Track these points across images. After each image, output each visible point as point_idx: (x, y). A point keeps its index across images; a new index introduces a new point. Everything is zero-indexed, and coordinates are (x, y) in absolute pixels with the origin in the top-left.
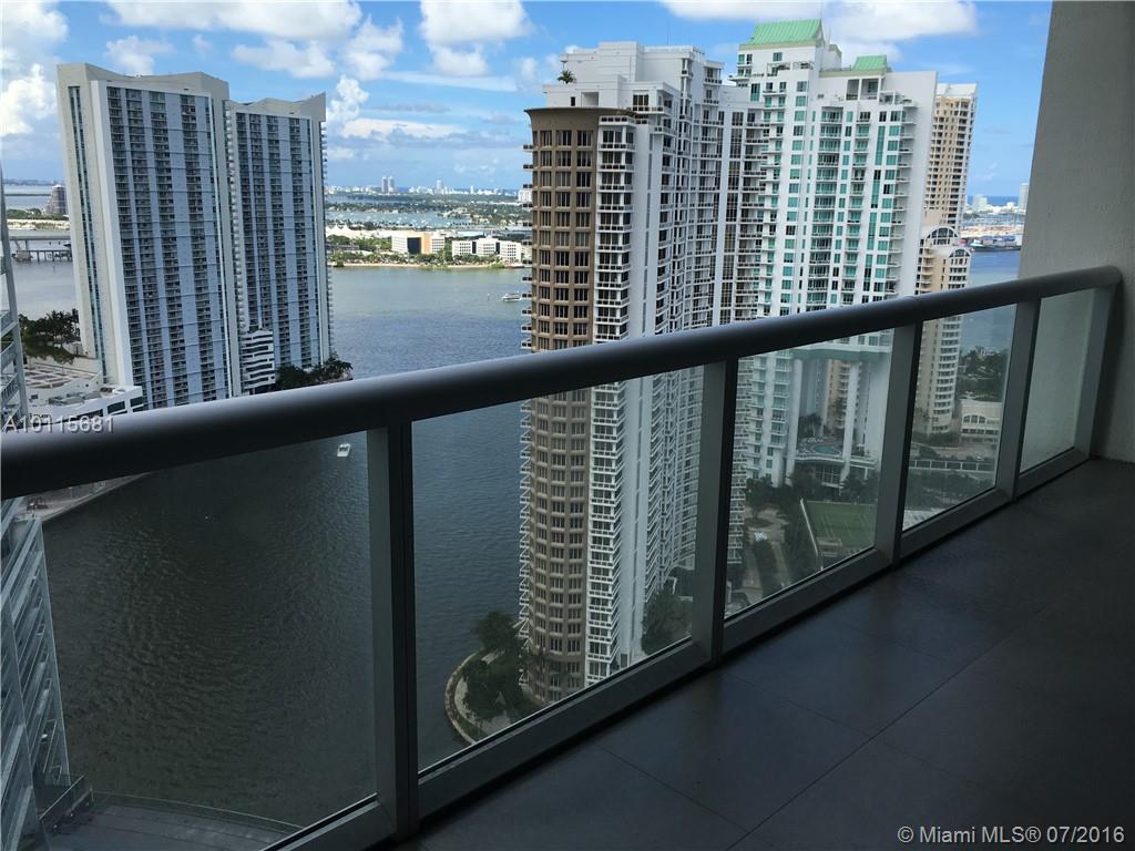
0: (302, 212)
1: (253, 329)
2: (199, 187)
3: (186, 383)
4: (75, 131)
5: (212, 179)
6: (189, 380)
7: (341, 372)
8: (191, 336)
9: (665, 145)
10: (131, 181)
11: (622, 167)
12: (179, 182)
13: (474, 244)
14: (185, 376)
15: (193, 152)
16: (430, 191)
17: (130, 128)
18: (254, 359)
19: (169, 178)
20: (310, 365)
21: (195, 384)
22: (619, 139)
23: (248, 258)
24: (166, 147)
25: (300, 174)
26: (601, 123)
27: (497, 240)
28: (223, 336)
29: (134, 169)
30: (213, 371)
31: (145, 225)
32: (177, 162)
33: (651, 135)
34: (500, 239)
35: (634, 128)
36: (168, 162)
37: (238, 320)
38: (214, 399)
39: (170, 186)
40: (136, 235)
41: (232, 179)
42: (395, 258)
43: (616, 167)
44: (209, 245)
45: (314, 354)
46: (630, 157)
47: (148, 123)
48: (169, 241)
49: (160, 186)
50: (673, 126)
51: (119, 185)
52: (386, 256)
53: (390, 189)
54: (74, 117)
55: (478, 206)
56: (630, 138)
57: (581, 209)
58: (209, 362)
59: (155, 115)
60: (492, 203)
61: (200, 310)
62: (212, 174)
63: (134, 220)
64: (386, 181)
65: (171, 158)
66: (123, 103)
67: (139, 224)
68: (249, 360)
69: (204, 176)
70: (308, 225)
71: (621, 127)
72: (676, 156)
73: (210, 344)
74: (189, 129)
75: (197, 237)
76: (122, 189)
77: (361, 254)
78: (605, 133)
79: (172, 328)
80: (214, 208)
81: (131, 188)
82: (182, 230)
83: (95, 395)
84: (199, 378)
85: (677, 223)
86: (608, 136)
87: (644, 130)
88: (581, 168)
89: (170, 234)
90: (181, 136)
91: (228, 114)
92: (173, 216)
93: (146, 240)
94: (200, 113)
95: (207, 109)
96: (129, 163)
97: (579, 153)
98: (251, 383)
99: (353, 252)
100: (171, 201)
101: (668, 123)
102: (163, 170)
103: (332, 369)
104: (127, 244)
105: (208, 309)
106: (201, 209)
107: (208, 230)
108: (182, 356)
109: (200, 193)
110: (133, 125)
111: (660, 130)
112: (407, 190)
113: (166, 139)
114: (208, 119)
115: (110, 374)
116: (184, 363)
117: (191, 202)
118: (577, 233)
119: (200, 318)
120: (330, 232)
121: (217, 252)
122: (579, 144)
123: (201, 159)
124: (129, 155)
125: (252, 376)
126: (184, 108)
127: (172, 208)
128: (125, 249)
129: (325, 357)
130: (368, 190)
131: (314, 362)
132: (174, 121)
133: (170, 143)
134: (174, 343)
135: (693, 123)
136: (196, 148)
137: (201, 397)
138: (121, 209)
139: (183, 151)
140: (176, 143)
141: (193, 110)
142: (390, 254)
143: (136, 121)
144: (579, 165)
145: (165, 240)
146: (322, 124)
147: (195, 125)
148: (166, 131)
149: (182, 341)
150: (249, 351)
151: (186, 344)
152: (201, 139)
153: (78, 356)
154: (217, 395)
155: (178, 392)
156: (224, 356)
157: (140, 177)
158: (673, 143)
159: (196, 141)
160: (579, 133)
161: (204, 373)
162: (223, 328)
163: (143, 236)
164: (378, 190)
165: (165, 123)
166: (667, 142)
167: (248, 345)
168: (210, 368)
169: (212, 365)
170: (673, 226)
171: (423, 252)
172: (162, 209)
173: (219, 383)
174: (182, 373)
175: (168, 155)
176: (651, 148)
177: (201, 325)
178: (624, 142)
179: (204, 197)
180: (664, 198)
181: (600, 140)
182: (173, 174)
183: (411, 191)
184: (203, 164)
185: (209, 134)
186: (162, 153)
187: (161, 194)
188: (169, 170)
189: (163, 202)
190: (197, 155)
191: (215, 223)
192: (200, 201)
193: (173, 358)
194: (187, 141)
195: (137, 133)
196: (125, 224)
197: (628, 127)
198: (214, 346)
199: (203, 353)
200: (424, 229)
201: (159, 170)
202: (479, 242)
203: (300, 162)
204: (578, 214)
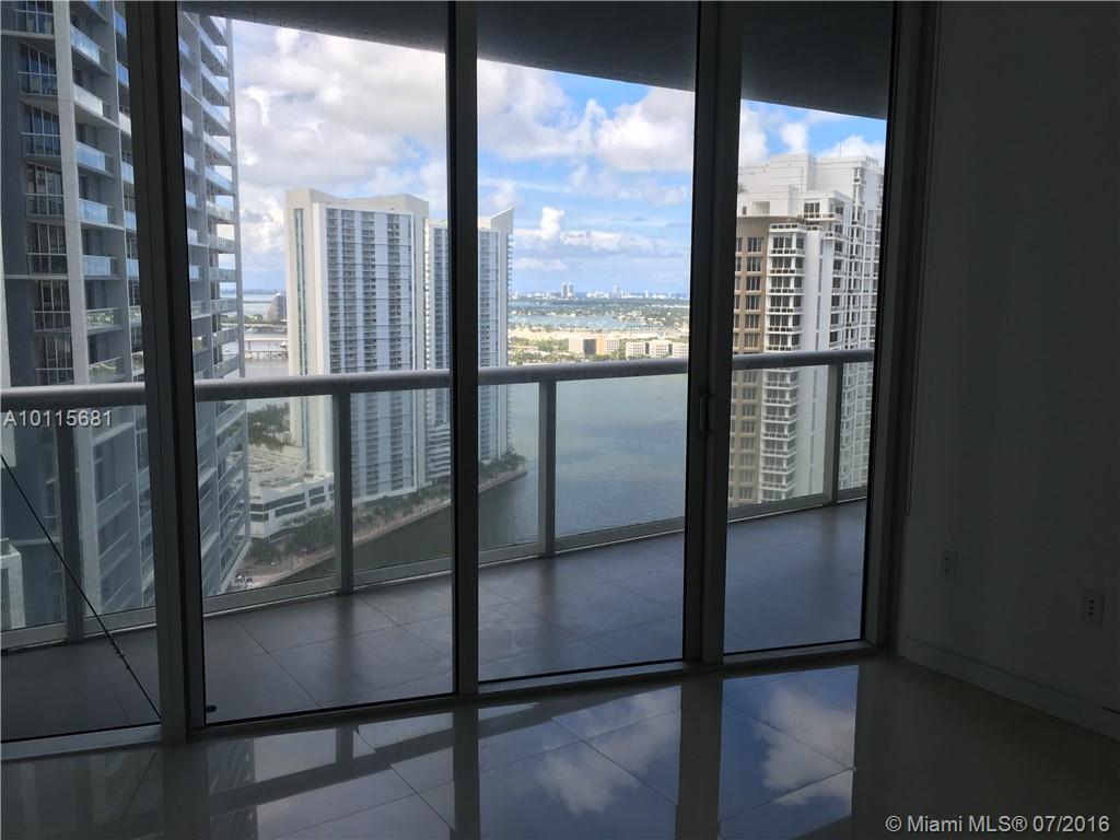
0: (488, 316)
1: (438, 423)
2: (399, 294)
3: (377, 472)
4: (298, 248)
5: (410, 287)
6: (380, 468)
7: (516, 465)
8: (384, 429)
9: (836, 249)
10: (341, 290)
11: (792, 272)
12: (382, 290)
13: (647, 345)
14: (377, 465)
15: (396, 263)
16: (607, 296)
17: (344, 244)
18: (438, 451)
19: (374, 287)
20: (487, 458)
21: (385, 474)
22: (789, 245)
23: (437, 358)
24: (374, 260)
25: (488, 282)
26: (771, 230)
27: (670, 342)
28: (412, 429)
29: (344, 279)
30: (401, 461)
31: (350, 328)
32: (381, 273)
33: (822, 241)
34: (673, 340)
35: (805, 234)
36: (373, 273)
37: (426, 415)
38: (401, 486)
39: (374, 294)
40: (342, 337)
41: (427, 287)
42: (572, 358)
43: (785, 272)
44: (404, 347)
45: (492, 448)
46: (800, 262)
47: (358, 239)
48: (370, 342)
49: (366, 294)
50: (845, 232)
51: (330, 293)
52: (563, 356)
53: (569, 294)
54: (297, 235)
55: (653, 309)
56: (801, 243)
57: (750, 311)
58: (398, 452)
59: (365, 232)
60: (666, 306)
61: (393, 405)
62: (410, 283)
63: (342, 324)
64: (565, 287)
65: (377, 270)
66: (339, 222)
67: (345, 328)
68: (433, 452)
69: (404, 285)
70: (492, 328)
71: (793, 233)
72: (848, 260)
73: (400, 436)
74: (393, 245)
75: (395, 339)
76: (333, 296)
77: (540, 355)
78: (775, 240)
79: (368, 421)
80: (411, 313)
81: (341, 296)
82: (382, 333)
83: (299, 480)
84: (389, 466)
85: (848, 325)
86: (778, 242)
87: (814, 237)
88: (751, 273)
89: (372, 337)
90: (386, 250)
91: (427, 230)
92: (375, 320)
93: (351, 341)
94: (403, 230)
95: (410, 226)
96: (341, 275)
97: (749, 259)
98: (435, 472)
99: (533, 352)
100: (374, 307)
101: (839, 229)
102: (369, 280)
103: (507, 462)
104: (334, 343)
105: (400, 404)
106: (399, 314)
107: (404, 333)
108: (376, 446)
109: (399, 300)
110: (346, 240)
111: (831, 235)
112: (586, 294)
113: (373, 253)
114: (410, 234)
115: (313, 461)
116: (377, 452)
117: (392, 307)
118: (746, 335)
119: (392, 412)
120: (512, 334)
121: (411, 353)
122: (750, 251)
123: (402, 270)
124: (341, 267)
125: (435, 467)
126: (390, 226)
127: (374, 313)
128: (332, 350)
129: (502, 450)
130: (548, 296)
131: (492, 455)
132: (381, 237)
133: (376, 256)
134: (368, 434)
135: (865, 228)
136: (398, 260)
137: (389, 486)
138: (332, 314)
139: (387, 263)
140: (381, 256)
141: (398, 227)
142: (567, 354)
143: (349, 238)
144: (749, 270)
145: (367, 341)
146: (510, 236)
147: (398, 240)
148: (373, 246)
149: (376, 433)
150: (433, 443)
151: (379, 436)
152: (403, 251)
153: (287, 443)
154: (404, 482)
155: (369, 480)
156: (412, 447)
157: (349, 287)
158: (844, 267)
159: (398, 254)
160: (750, 240)
161: (393, 463)
162: (412, 422)
163: (349, 338)
164: (558, 295)
165: (373, 238)
166: (839, 247)
167: (434, 438)
168: (398, 459)
169: (401, 455)
170: (845, 328)
171: (598, 352)
172: (366, 314)
173: (405, 472)
174: (374, 462)
175: (373, 266)
176: (821, 253)
177: (393, 418)
178: (794, 247)
179: (402, 303)
180: (835, 301)
181: (770, 246)
182: (377, 283)
183: (589, 295)
184: (403, 274)
185: (410, 247)
186: (369, 264)
187: (366, 301)
188: (374, 280)
189: (367, 308)
190: (399, 266)
191: (411, 327)
192: (399, 307)
193: (368, 448)
194: (391, 254)
195: (349, 247)
196: (334, 329)
197: (799, 234)
198: (403, 439)
199: (393, 443)
200: (600, 331)
201: (365, 280)
202: (653, 344)
203: (488, 271)
204: (747, 316)
